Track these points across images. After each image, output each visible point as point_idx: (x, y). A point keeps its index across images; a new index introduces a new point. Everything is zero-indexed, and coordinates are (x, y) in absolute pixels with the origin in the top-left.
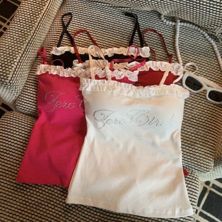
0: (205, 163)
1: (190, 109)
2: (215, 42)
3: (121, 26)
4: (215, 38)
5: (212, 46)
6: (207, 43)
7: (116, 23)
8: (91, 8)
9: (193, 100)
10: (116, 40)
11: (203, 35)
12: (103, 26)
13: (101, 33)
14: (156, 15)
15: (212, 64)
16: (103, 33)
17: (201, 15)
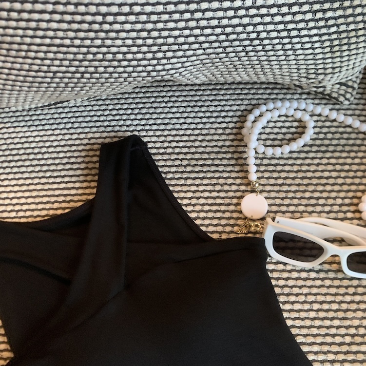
1: (339, 317)
2: (331, 106)
4: (327, 97)
9: (338, 287)
14: (166, 89)
15: (347, 167)
16: (48, 183)
17: (273, 63)
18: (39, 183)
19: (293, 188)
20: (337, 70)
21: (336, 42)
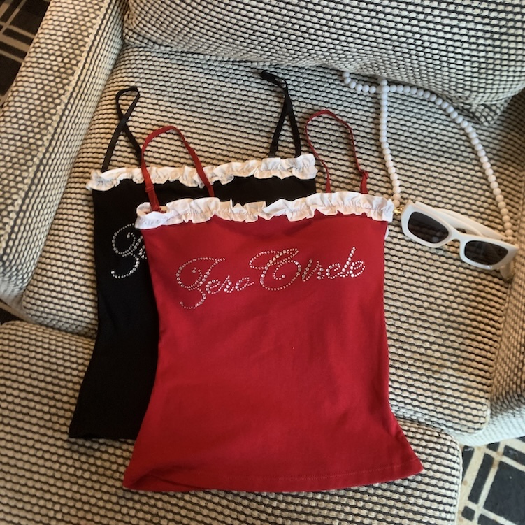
0: (468, 410)
1: (425, 287)
2: (472, 124)
3: (254, 105)
4: (471, 115)
5: (466, 135)
6: (453, 128)
7: (242, 100)
8: (181, 67)
9: (430, 266)
10: (244, 138)
11: (444, 110)
12: (211, 107)
13: (208, 125)
14: (332, 72)
15: (469, 177)
16: (213, 125)
17: (430, 70)
18: (205, 124)
19: (419, 182)
20: (482, 90)
21: (483, 66)
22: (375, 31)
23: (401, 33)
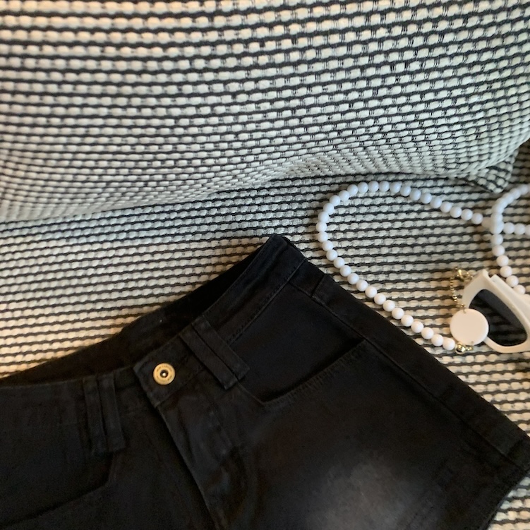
7: (132, 263)
8: (29, 239)
12: (90, 289)
13: (93, 320)
22: (298, 136)
23: (343, 126)
